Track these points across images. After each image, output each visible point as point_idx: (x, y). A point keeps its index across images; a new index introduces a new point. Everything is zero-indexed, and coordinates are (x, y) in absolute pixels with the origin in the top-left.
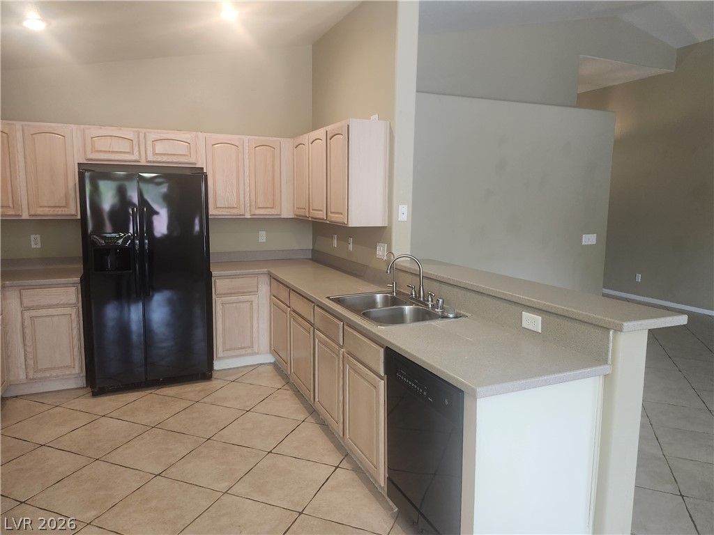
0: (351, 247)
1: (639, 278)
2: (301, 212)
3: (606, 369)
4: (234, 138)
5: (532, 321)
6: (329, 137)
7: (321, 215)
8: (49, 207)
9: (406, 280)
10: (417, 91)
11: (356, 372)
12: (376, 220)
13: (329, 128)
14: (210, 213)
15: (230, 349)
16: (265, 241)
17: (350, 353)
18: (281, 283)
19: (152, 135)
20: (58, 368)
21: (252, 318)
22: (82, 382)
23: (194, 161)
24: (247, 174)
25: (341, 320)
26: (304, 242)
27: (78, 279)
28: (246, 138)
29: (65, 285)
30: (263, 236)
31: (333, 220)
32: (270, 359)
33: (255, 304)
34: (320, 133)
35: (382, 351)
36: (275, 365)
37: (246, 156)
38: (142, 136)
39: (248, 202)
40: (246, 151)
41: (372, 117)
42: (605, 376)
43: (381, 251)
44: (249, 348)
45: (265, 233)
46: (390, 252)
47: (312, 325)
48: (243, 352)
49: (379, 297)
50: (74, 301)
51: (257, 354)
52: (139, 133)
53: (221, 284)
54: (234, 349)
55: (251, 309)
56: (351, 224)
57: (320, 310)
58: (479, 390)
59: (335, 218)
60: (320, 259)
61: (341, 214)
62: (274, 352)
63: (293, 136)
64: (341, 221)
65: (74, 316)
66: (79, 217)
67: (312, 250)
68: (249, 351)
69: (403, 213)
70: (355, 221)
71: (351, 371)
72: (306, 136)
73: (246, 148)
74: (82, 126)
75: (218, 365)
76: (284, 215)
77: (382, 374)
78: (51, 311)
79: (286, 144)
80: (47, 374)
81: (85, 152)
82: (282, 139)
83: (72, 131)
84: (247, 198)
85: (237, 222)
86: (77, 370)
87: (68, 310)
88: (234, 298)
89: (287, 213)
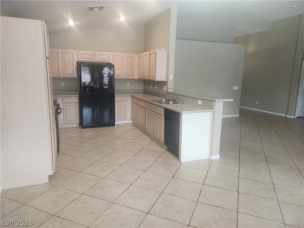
0: (156, 88)
1: (257, 103)
2: (141, 77)
3: (213, 110)
4: (121, 54)
5: (200, 102)
6: (150, 55)
7: (147, 78)
8: (69, 74)
9: (171, 95)
10: (176, 39)
11: (157, 117)
12: (163, 79)
13: (150, 52)
14: (115, 77)
15: (119, 118)
16: (129, 86)
17: (156, 113)
18: (135, 98)
19: (97, 53)
20: (72, 121)
21: (126, 109)
22: (78, 125)
23: (109, 61)
24: (124, 65)
25: (153, 104)
26: (141, 87)
27: (78, 95)
28: (124, 54)
29: (75, 97)
30: (128, 85)
31: (151, 79)
32: (131, 122)
33: (127, 105)
34: (147, 53)
35: (163, 109)
36: (132, 123)
37: (124, 60)
38: (94, 53)
39: (124, 74)
40: (124, 58)
41: (163, 49)
42: (213, 112)
43: (165, 88)
44: (125, 118)
45: (129, 84)
46: (167, 88)
47: (145, 108)
48: (123, 119)
49: (164, 100)
50: (77, 101)
51: (127, 120)
52: (93, 52)
53: (117, 98)
54: (121, 118)
55: (126, 107)
56: (157, 80)
57: (147, 103)
58: (183, 112)
59: (152, 78)
60: (146, 92)
61: (153, 77)
62: (132, 119)
63: (139, 53)
64: (153, 79)
65: (77, 106)
66: (77, 77)
67: (144, 90)
68: (125, 119)
69: (171, 77)
70: (158, 79)
71: (156, 117)
72: (143, 54)
73: (124, 57)
74: (78, 50)
75: (116, 123)
76: (135, 78)
77: (163, 115)
78: (71, 104)
79: (136, 56)
80: (69, 122)
81: (78, 58)
82: (135, 54)
83: (75, 52)
84: (124, 73)
85: (121, 80)
86: (77, 122)
87: (75, 104)
88: (121, 103)
89: (136, 77)
